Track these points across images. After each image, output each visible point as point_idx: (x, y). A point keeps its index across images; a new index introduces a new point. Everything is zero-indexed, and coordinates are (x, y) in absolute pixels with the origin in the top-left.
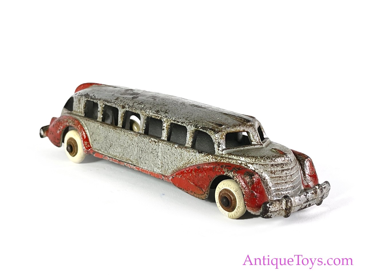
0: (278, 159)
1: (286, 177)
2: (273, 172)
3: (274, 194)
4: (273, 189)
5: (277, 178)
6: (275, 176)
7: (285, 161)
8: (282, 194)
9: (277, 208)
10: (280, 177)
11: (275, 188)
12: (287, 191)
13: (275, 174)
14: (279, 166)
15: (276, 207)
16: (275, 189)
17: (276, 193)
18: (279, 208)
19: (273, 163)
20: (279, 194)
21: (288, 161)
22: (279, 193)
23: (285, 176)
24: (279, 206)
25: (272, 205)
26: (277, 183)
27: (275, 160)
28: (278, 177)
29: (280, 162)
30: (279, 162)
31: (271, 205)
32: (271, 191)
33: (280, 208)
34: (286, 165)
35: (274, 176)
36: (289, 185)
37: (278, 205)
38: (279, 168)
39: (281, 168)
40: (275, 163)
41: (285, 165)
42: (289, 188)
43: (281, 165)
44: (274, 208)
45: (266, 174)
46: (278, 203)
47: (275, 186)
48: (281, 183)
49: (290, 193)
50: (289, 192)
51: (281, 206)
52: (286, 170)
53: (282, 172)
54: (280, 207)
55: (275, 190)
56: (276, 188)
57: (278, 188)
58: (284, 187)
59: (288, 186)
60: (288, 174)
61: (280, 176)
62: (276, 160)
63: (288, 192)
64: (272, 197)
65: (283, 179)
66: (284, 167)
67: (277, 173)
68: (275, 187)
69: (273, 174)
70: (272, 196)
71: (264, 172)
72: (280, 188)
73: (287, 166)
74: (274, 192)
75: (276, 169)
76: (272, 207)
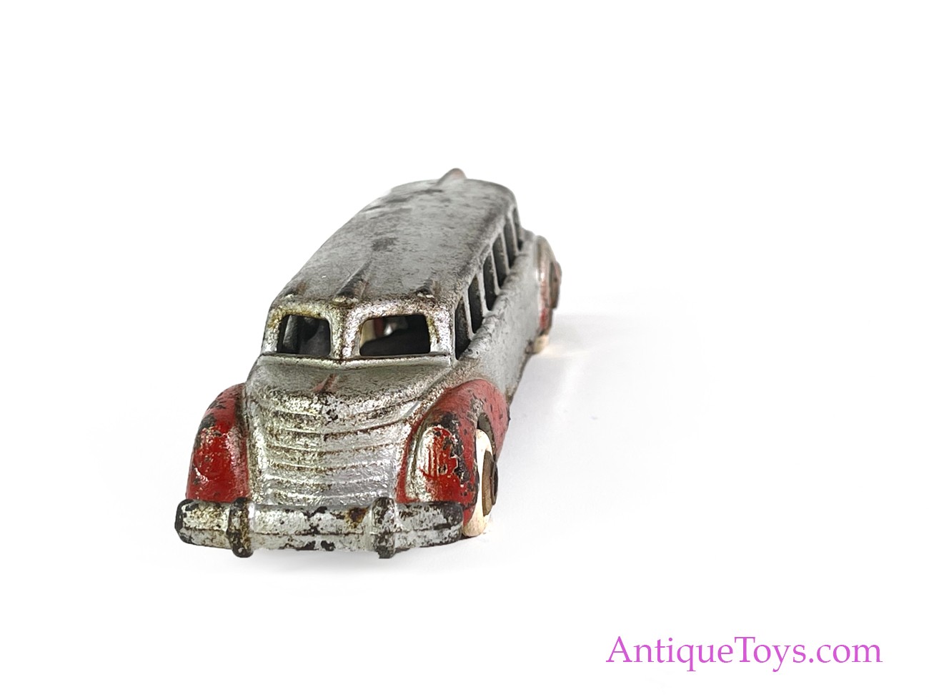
0: (293, 401)
1: (303, 455)
2: (275, 432)
3: (270, 491)
4: (268, 477)
5: (280, 451)
6: (276, 445)
7: (310, 411)
8: (286, 496)
9: (205, 523)
10: (288, 450)
11: (272, 477)
12: (301, 493)
13: (277, 439)
14: (291, 421)
15: (201, 519)
16: (273, 479)
17: (275, 490)
18: (208, 524)
19: (280, 408)
20: (280, 494)
21: (320, 413)
22: (282, 492)
23: (300, 451)
24: (212, 519)
25: (194, 511)
26: (278, 465)
27: (285, 401)
28: (283, 448)
29: (296, 410)
30: (294, 409)
31: (191, 511)
32: (262, 481)
33: (212, 525)
34: (310, 423)
35: (275, 442)
36: (309, 478)
37: (208, 516)
38: (290, 427)
39: (295, 427)
40: (283, 410)
41: (305, 422)
42: (308, 487)
43: (295, 418)
44: (195, 520)
45: (261, 434)
46: (212, 510)
47: (274, 472)
48: (288, 466)
49: (311, 501)
50: (307, 496)
51: (216, 521)
52: (306, 435)
53: (295, 438)
54: (211, 522)
55: (273, 482)
56: (276, 477)
57: (281, 478)
58: (295, 481)
59: (305, 481)
60: (312, 447)
61: (290, 447)
62: (287, 404)
63: (304, 498)
64: (259, 497)
65: (295, 459)
66: (302, 425)
67: (282, 437)
68: (273, 474)
69: (274, 438)
70: (261, 496)
71: (258, 428)
72: (285, 480)
73: (313, 426)
74: (271, 487)
75: (283, 426)
76: (191, 517)
